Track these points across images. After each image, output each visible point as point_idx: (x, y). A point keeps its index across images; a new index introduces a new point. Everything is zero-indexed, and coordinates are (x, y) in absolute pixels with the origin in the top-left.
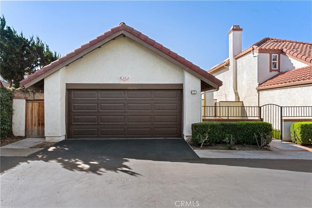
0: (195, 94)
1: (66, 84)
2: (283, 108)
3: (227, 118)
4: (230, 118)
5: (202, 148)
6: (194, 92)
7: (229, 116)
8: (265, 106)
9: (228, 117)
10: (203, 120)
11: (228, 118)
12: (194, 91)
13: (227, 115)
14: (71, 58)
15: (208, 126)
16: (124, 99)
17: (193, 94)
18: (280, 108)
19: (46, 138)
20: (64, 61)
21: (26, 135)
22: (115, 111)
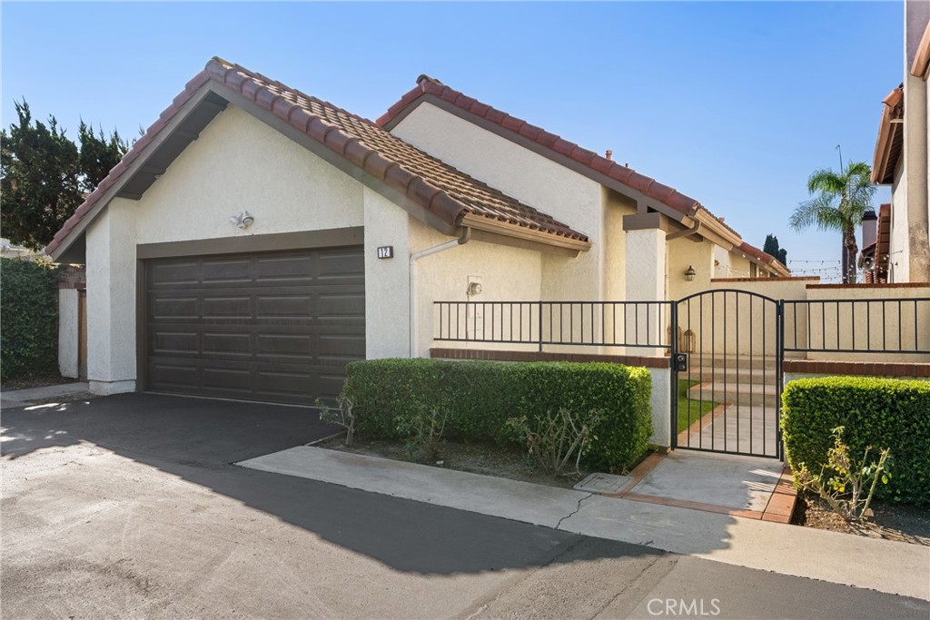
0: (386, 257)
1: (138, 245)
2: (788, 308)
3: (535, 348)
4: (547, 349)
5: (348, 446)
6: (384, 252)
7: (543, 340)
8: (695, 301)
9: (541, 343)
10: (434, 352)
11: (541, 349)
12: (386, 248)
13: (536, 338)
14: (119, 176)
15: (386, 370)
16: (250, 283)
17: (382, 258)
18: (771, 307)
19: (90, 383)
20: (107, 187)
21: (79, 376)
22: (232, 320)
